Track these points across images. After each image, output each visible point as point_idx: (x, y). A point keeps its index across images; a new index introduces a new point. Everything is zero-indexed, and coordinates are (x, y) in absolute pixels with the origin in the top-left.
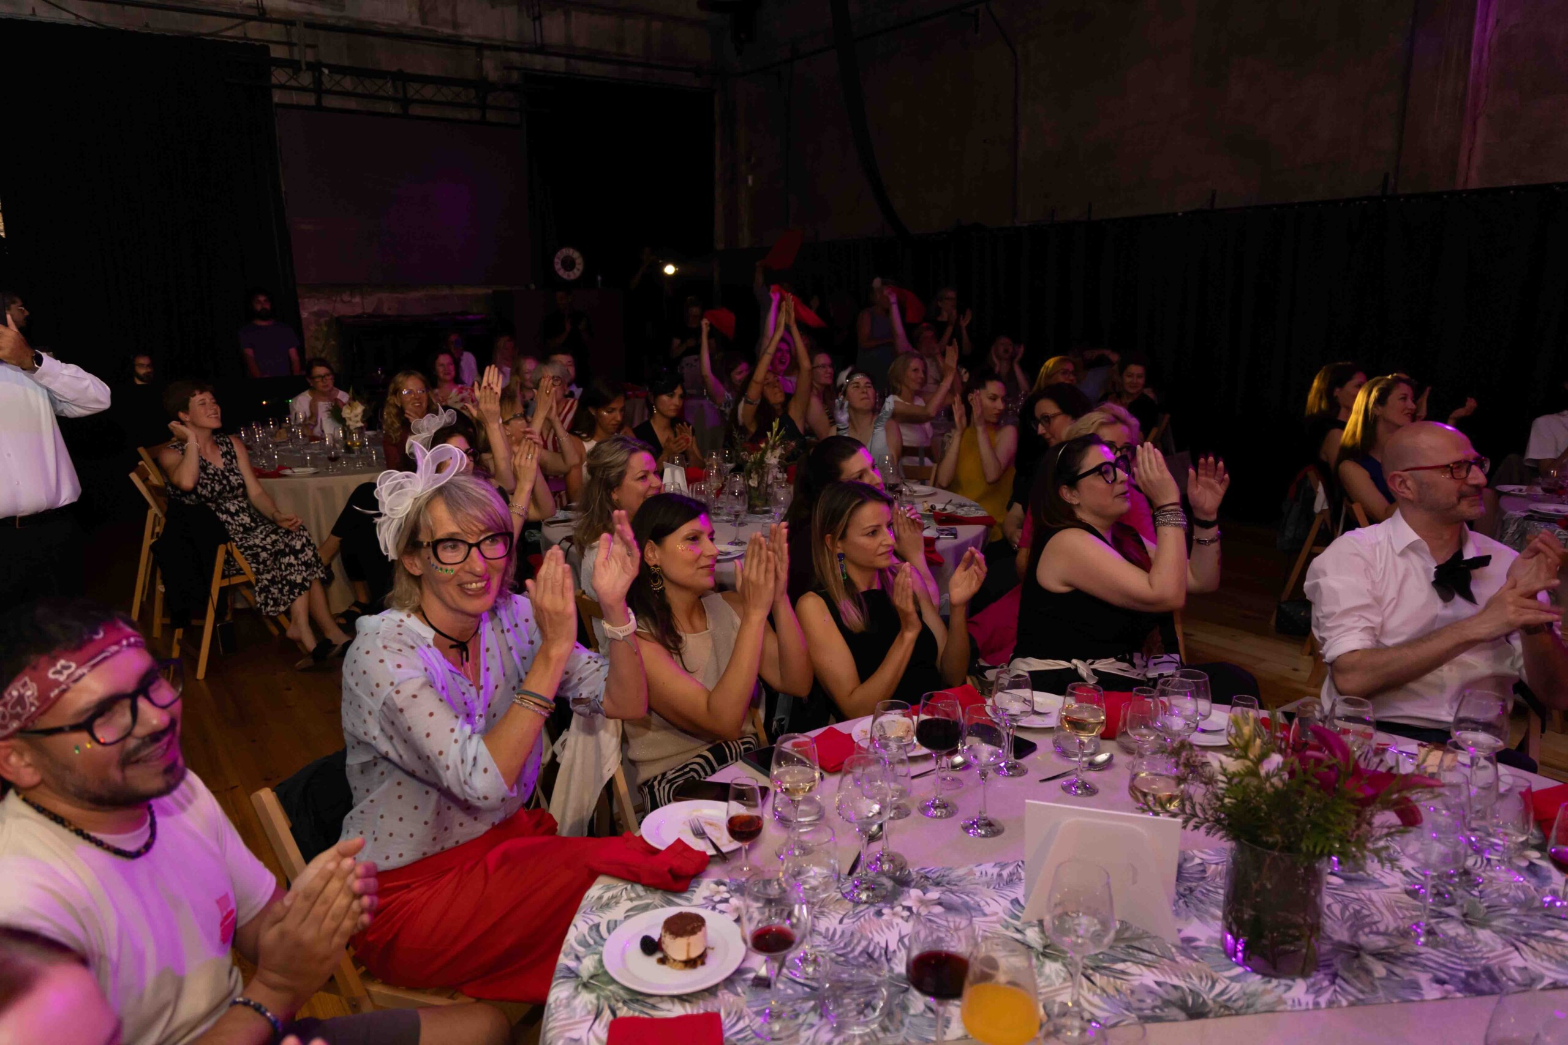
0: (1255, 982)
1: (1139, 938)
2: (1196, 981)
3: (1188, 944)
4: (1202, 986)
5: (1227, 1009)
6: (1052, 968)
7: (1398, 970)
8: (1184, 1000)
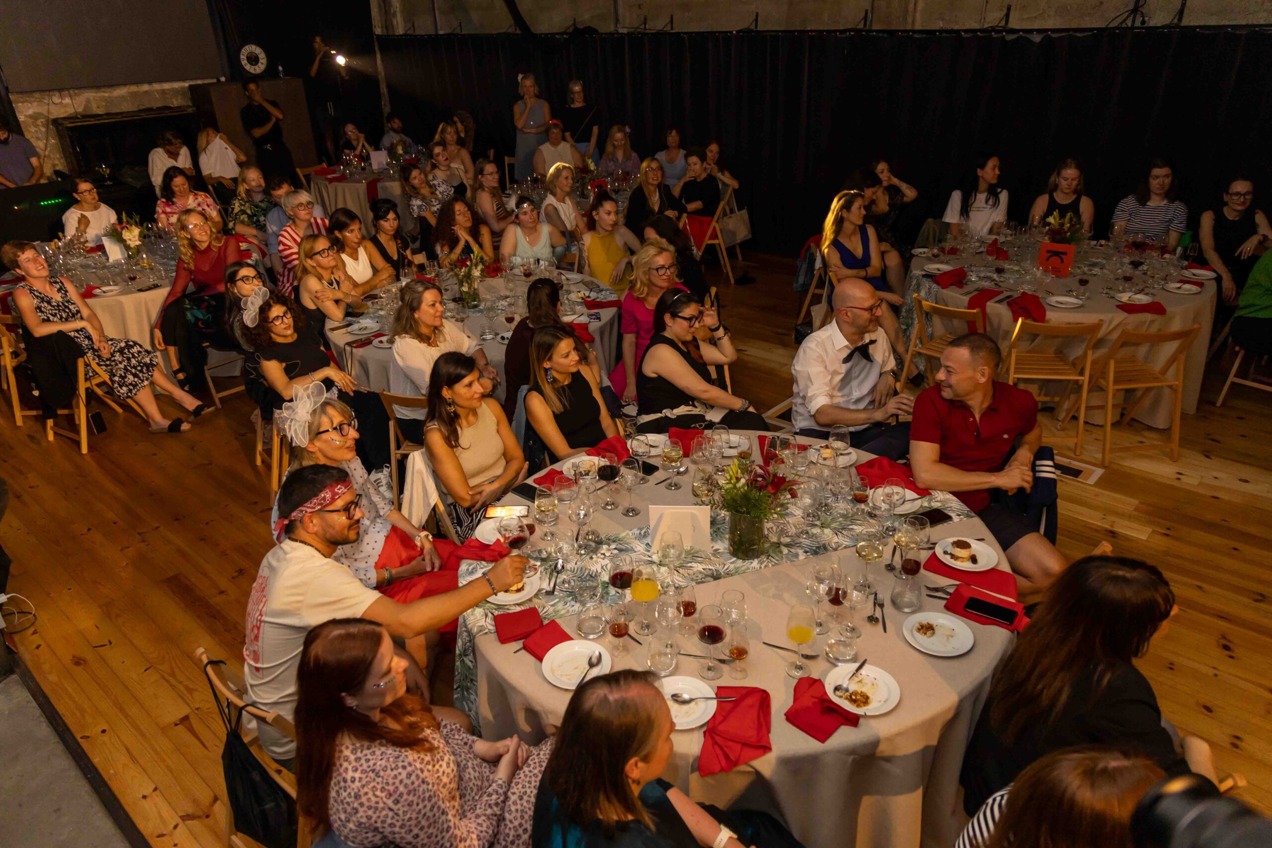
0: (740, 563)
1: (697, 552)
2: (718, 565)
3: (716, 552)
4: (719, 567)
5: (728, 574)
6: (663, 569)
7: (792, 550)
8: (713, 574)
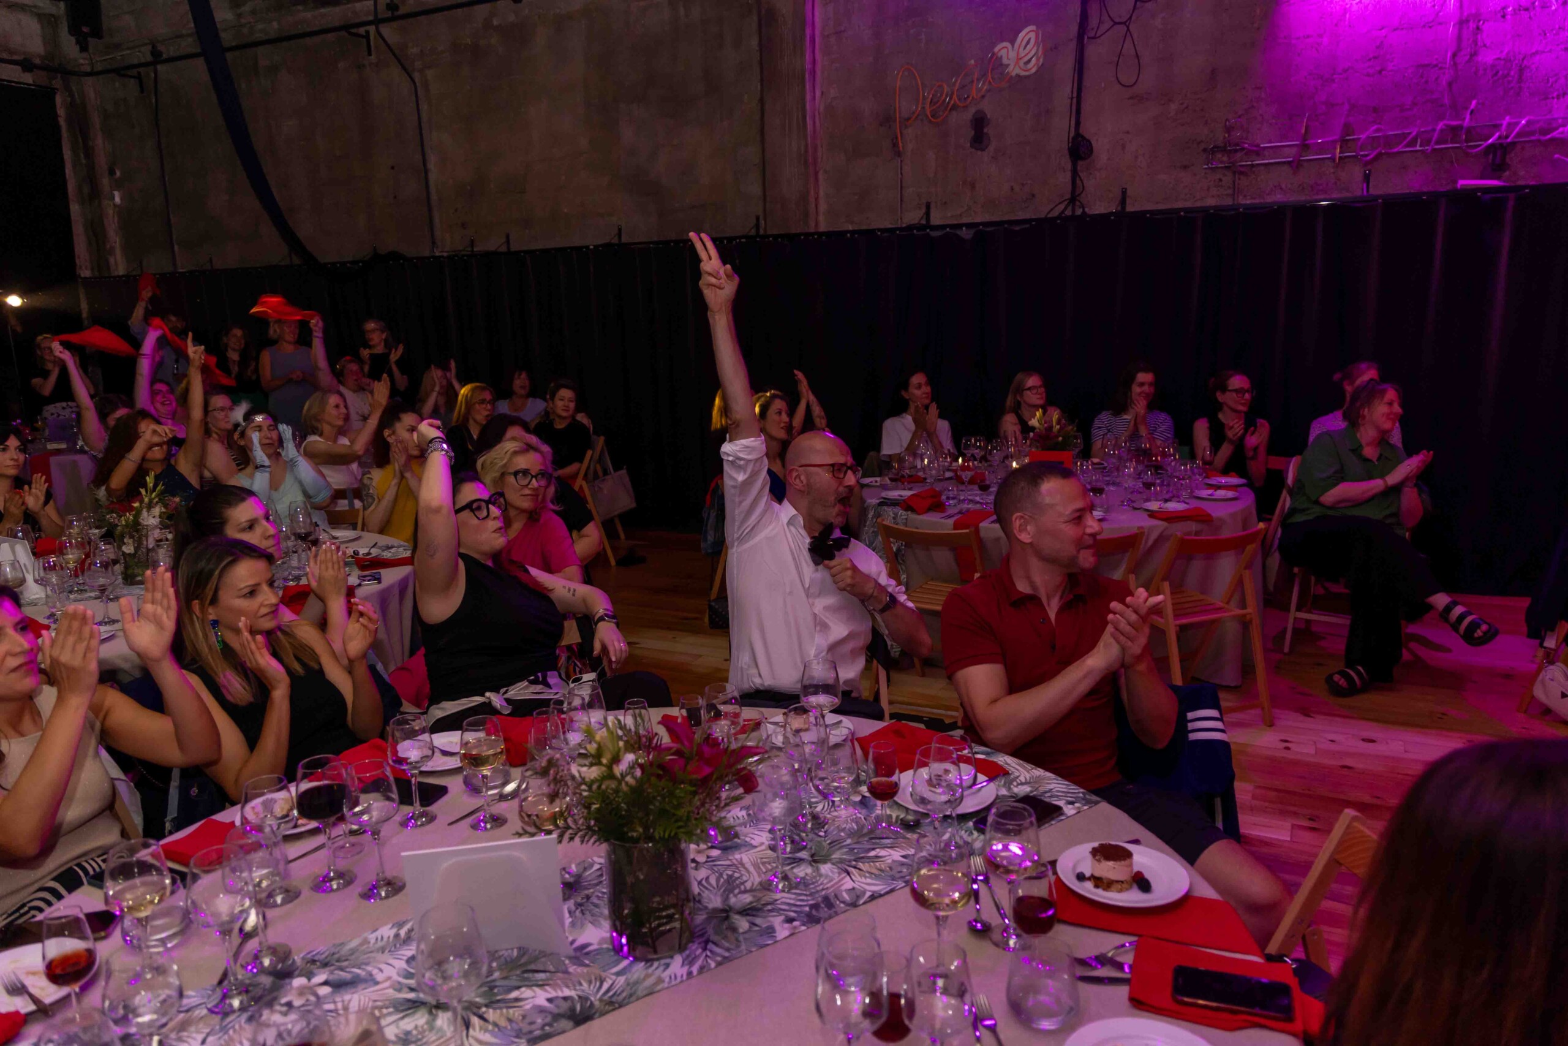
0: (639, 969)
1: (535, 959)
2: (585, 985)
3: (581, 953)
4: (591, 990)
5: (613, 1004)
6: (444, 1019)
7: (758, 921)
8: (572, 1009)
